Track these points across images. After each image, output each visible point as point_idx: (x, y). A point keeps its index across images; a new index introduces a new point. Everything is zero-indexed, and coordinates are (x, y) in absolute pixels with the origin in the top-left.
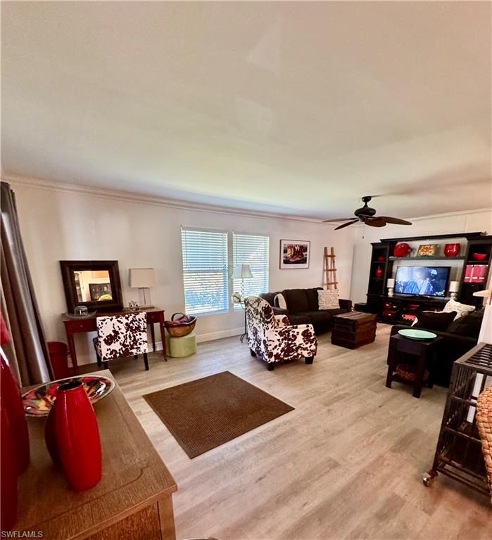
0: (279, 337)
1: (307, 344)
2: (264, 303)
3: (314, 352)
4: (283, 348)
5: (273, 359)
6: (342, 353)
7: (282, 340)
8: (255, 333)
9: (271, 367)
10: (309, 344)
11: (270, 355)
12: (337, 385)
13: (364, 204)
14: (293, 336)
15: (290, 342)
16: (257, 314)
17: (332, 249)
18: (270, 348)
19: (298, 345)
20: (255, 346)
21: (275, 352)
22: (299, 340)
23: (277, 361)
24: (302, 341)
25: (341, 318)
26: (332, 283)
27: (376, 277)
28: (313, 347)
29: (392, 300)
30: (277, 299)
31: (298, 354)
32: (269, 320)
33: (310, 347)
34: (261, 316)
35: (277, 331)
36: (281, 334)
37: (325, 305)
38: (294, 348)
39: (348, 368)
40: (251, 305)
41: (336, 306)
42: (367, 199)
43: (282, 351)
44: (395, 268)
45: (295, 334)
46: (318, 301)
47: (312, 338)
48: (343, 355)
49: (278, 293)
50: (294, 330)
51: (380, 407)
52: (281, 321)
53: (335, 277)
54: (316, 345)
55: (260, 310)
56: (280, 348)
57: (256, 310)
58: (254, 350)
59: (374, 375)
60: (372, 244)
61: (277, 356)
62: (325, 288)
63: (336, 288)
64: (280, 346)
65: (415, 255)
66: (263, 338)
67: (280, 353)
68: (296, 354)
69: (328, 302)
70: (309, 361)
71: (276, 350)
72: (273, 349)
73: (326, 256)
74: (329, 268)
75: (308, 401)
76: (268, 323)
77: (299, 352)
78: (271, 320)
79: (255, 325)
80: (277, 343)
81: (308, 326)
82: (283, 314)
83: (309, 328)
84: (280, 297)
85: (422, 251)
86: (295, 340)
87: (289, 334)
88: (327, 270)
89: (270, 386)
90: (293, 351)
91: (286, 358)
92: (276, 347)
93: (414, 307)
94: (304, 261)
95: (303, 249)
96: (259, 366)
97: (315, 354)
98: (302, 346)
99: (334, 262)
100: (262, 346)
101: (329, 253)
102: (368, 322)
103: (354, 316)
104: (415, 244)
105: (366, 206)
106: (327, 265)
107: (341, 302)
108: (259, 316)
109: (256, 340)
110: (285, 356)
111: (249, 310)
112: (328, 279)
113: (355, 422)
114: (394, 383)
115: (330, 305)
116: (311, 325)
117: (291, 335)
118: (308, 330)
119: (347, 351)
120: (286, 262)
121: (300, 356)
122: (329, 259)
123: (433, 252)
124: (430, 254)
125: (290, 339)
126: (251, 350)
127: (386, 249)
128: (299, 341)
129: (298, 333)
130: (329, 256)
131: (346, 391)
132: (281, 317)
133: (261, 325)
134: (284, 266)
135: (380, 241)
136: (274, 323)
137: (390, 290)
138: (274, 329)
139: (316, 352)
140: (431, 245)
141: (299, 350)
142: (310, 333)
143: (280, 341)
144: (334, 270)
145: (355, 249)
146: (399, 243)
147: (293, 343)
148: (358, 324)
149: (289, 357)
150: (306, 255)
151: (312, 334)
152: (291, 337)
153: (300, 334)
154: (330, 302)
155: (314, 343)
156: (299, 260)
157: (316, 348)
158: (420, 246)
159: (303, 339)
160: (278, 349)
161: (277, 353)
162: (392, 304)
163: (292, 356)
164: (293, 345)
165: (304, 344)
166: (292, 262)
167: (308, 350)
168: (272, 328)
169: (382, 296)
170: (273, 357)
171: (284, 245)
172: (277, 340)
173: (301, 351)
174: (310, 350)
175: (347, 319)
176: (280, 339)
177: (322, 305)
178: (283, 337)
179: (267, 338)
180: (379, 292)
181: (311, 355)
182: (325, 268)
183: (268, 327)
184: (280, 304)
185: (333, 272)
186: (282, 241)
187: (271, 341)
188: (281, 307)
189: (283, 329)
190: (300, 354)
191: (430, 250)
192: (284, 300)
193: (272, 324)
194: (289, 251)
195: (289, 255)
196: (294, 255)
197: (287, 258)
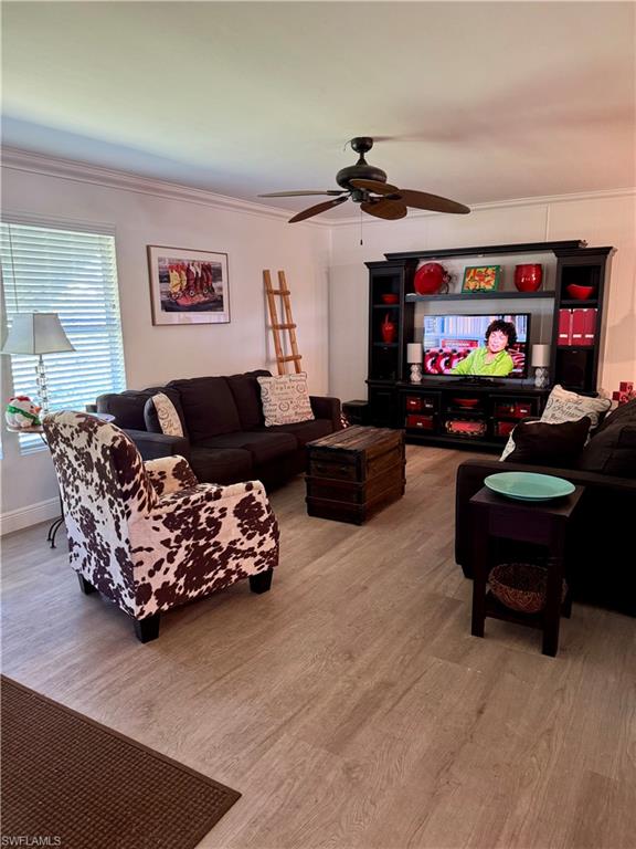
0: (166, 533)
1: (250, 538)
2: (108, 433)
3: (272, 557)
4: (181, 565)
5: (151, 606)
6: (341, 540)
7: (178, 540)
8: (89, 526)
9: (148, 630)
10: (257, 538)
11: (143, 594)
12: (350, 656)
14: (210, 521)
15: (202, 542)
16: (89, 468)
17: (281, 275)
18: (139, 574)
19: (225, 546)
20: (93, 566)
21: (156, 583)
22: (230, 530)
23: (165, 607)
24: (236, 533)
25: (324, 448)
26: (289, 359)
27: (382, 339)
28: (269, 544)
29: (423, 391)
30: (153, 411)
31: (229, 573)
32: (128, 487)
33: (261, 544)
34: (102, 476)
35: (156, 518)
36: (171, 522)
37: (278, 413)
38: (216, 556)
39: (365, 588)
40: (67, 441)
41: (307, 413)
42: (363, 144)
43: (178, 575)
44: (417, 316)
45: (216, 514)
46: (261, 405)
47: (262, 519)
48: (343, 547)
49: (155, 391)
50: (210, 504)
52: (169, 473)
53: (293, 343)
54: (275, 535)
55: (96, 455)
56: (174, 567)
57: (84, 456)
58: (89, 577)
59: (433, 597)
60: (369, 265)
61: (165, 592)
62: (274, 370)
63: (298, 370)
64: (171, 558)
65: (458, 290)
66: (115, 544)
67: (172, 580)
68: (221, 574)
69: (285, 404)
70: (261, 583)
71: (159, 574)
72: (151, 574)
73: (269, 292)
74: (280, 322)
76: (126, 496)
77: (232, 565)
78: (137, 486)
79: (86, 503)
80: (163, 552)
81: (249, 488)
82: (173, 454)
83: (254, 492)
84: (163, 403)
85: (472, 279)
86: (216, 532)
87: (197, 518)
88: (275, 327)
90: (213, 565)
91: (194, 594)
92: (158, 566)
93: (468, 404)
94: (216, 304)
95: (211, 273)
96: (110, 628)
97: (275, 563)
98: (238, 546)
99: (288, 307)
100: (114, 568)
101: (275, 286)
102: (390, 451)
103: (350, 438)
104: (456, 266)
105: (362, 160)
106: (273, 314)
107: (315, 402)
108: (95, 475)
109: (92, 546)
110: (189, 586)
111: (62, 456)
112: (278, 350)
115: (291, 412)
116: (257, 483)
117: (202, 520)
118: (251, 498)
119: (351, 533)
120: (170, 306)
121: (234, 577)
122: (277, 299)
123: (492, 283)
124: (489, 287)
125: (203, 534)
126: (81, 577)
127: (398, 276)
128: (227, 535)
129: (223, 510)
130: (276, 292)
131: (378, 677)
132: (169, 462)
133: (105, 504)
134: (162, 316)
135: (384, 259)
136: (146, 494)
137: (415, 369)
138: (149, 510)
139: (277, 558)
140: (487, 267)
141: (230, 560)
142: (259, 504)
143: (173, 544)
144: (291, 327)
145: (330, 277)
146: (422, 263)
147: (212, 541)
148: (369, 461)
149: (204, 587)
150: (221, 289)
151: (264, 509)
152: (204, 525)
153: (230, 512)
154: (291, 406)
155: (271, 531)
156: (205, 303)
157: (277, 544)
158: (467, 269)
159: (239, 525)
160: (167, 569)
161: (165, 584)
162: (422, 400)
163: (210, 584)
164: (211, 549)
165: (244, 539)
166: (184, 306)
167: (254, 555)
168: (140, 509)
169: (399, 383)
170: (153, 597)
171: (160, 260)
172: (162, 542)
173: (236, 561)
174: (262, 553)
175: (340, 450)
176: (169, 540)
177: (272, 413)
178: (178, 532)
179: (127, 541)
180: (393, 374)
181: (265, 568)
182: (270, 323)
183: (127, 507)
184: (161, 422)
185: (287, 331)
186: (152, 249)
187: (141, 549)
188: (167, 431)
189: (179, 507)
190: (234, 573)
191: (487, 279)
192: (174, 410)
193: (139, 498)
194: (174, 276)
195: (177, 289)
196: (188, 288)
197: (170, 295)
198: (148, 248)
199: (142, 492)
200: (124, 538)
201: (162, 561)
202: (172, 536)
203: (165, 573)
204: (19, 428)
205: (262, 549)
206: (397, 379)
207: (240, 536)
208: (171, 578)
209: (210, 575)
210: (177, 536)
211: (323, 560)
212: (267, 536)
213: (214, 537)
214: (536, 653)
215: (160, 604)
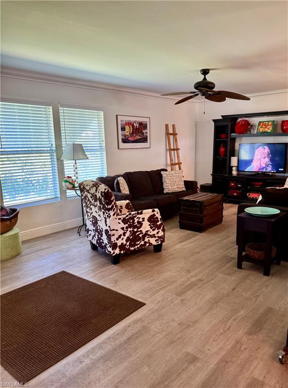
0: (122, 225)
1: (153, 230)
2: (103, 187)
3: (162, 239)
4: (128, 238)
5: (117, 251)
6: (192, 237)
7: (127, 228)
8: (95, 222)
9: (116, 260)
10: (156, 231)
11: (114, 246)
12: (189, 272)
13: (203, 77)
14: (138, 222)
15: (136, 230)
16: (96, 201)
17: (174, 126)
18: (113, 239)
19: (144, 232)
20: (96, 238)
21: (119, 243)
22: (146, 227)
23: (122, 252)
24: (148, 228)
25: (187, 200)
26: (176, 164)
27: (219, 155)
28: (161, 234)
29: (237, 179)
30: (118, 183)
31: (146, 243)
32: (110, 207)
33: (158, 233)
34: (101, 203)
35: (119, 219)
36: (124, 221)
37: (170, 187)
38: (141, 235)
39: (199, 253)
40: (88, 191)
41: (181, 187)
42: (205, 72)
43: (127, 241)
44: (237, 145)
45: (141, 220)
46: (162, 183)
47: (158, 224)
48: (192, 240)
49: (119, 176)
50: (139, 216)
51: (234, 289)
52: (124, 207)
53: (178, 157)
54: (164, 230)
55: (99, 195)
56: (125, 238)
57: (94, 196)
58: (94, 242)
59: (225, 257)
60: (214, 121)
61: (122, 247)
62: (169, 169)
63: (180, 169)
64: (124, 235)
65: (255, 132)
66: (105, 228)
67: (125, 243)
68: (142, 243)
69: (173, 184)
70: (158, 248)
71: (120, 240)
72: (117, 239)
73: (168, 134)
75: (160, 293)
76: (109, 210)
77: (147, 240)
78: (113, 207)
79: (94, 214)
80: (121, 232)
81: (153, 211)
82: (125, 200)
83: (155, 213)
84: (122, 181)
85: (262, 127)
86: (141, 227)
87: (134, 220)
88: (170, 150)
89: (116, 282)
90: (139, 239)
91: (132, 249)
92: (120, 237)
93: (258, 185)
94: (144, 140)
95: (143, 126)
96: (102, 260)
97: (163, 241)
98: (149, 233)
99: (176, 141)
100: (104, 237)
101: (171, 131)
102: (216, 202)
103: (200, 197)
104: (255, 121)
105: (205, 79)
106: (169, 144)
107: (187, 183)
108: (98, 203)
109: (96, 230)
110: (131, 245)
111: (86, 196)
112: (171, 160)
113: (211, 309)
114: (244, 264)
115: (175, 186)
116: (157, 210)
117: (136, 221)
118: (154, 215)
119: (196, 235)
120: (125, 141)
121: (147, 245)
122: (171, 137)
123: (271, 129)
124: (269, 131)
125: (135, 227)
126: (92, 243)
127: (228, 126)
128: (144, 228)
129: (143, 219)
130: (171, 134)
131: (198, 278)
132: (124, 203)
133: (101, 213)
134: (122, 145)
135: (221, 118)
136: (116, 210)
137: (234, 169)
138: (117, 216)
139: (164, 239)
140: (269, 122)
141: (146, 238)
142: (157, 218)
143: (125, 229)
144: (177, 149)
145: (197, 126)
146: (239, 120)
147: (139, 230)
148: (206, 206)
149: (136, 247)
150: (147, 133)
151: (159, 220)
152: (136, 224)
153: (146, 220)
154: (175, 184)
155: (162, 228)
156: (140, 139)
157: (164, 234)
158: (259, 122)
159: (149, 225)
160: (123, 238)
161: (122, 244)
162: (237, 183)
163: (139, 246)
164: (139, 233)
165: (151, 230)
166: (131, 141)
167: (155, 237)
168: (114, 215)
169: (226, 175)
170: (118, 248)
171: (121, 121)
172: (121, 228)
173: (148, 239)
174: (158, 237)
175: (193, 201)
176: (124, 228)
177: (167, 187)
178: (127, 225)
179: (109, 227)
180: (224, 171)
181: (160, 243)
182: (168, 148)
183: (109, 214)
184: (121, 188)
185: (176, 151)
186: (118, 116)
187: (114, 230)
188: (123, 192)
189: (127, 216)
190: (147, 243)
191: (268, 127)
192: (126, 184)
193: (114, 211)
194: (127, 128)
195: (128, 134)
196: (133, 133)
197: (125, 136)
198: (117, 116)
199: (114, 209)
200: (108, 226)
201: (121, 235)
202: (125, 226)
203: (122, 239)
204: (68, 188)
205: (158, 235)
206: (226, 174)
207: (150, 229)
208: (125, 242)
209: (139, 242)
210: (127, 227)
211: (183, 243)
212: (160, 230)
213: (140, 228)
214: (261, 275)
215: (120, 251)
